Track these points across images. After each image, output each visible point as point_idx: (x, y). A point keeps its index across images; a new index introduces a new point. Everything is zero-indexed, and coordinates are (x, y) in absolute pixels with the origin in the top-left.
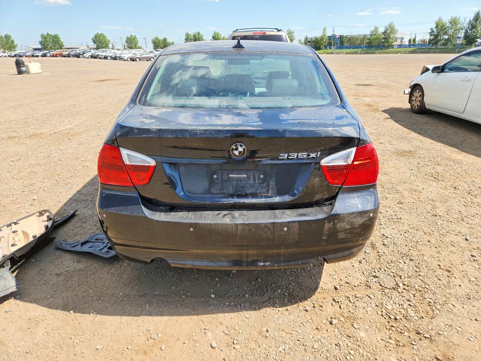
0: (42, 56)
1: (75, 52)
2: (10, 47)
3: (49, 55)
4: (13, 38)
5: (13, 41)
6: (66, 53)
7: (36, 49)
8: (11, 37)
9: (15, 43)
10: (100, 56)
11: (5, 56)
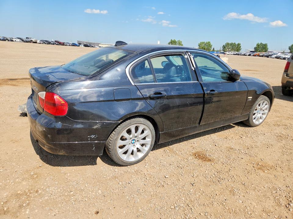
0: (248, 55)
1: (267, 54)
2: (238, 50)
3: (252, 55)
4: (241, 45)
5: (240, 47)
6: (262, 54)
7: (251, 52)
8: (240, 45)
9: (241, 48)
10: (281, 57)
11: (232, 54)
